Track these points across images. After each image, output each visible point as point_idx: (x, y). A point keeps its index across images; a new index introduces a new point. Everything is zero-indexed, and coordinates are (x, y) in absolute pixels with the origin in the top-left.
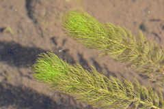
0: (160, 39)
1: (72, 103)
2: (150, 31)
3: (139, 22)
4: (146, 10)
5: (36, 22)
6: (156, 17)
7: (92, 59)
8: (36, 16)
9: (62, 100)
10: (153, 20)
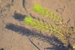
0: (62, 14)
1: (36, 32)
2: (59, 12)
3: (56, 9)
4: (59, 5)
5: (25, 9)
6: (61, 8)
7: (42, 19)
8: (25, 7)
9: (33, 31)
10: (60, 9)
